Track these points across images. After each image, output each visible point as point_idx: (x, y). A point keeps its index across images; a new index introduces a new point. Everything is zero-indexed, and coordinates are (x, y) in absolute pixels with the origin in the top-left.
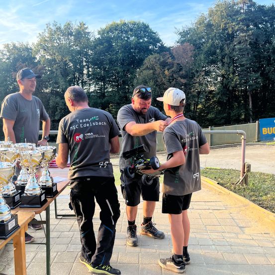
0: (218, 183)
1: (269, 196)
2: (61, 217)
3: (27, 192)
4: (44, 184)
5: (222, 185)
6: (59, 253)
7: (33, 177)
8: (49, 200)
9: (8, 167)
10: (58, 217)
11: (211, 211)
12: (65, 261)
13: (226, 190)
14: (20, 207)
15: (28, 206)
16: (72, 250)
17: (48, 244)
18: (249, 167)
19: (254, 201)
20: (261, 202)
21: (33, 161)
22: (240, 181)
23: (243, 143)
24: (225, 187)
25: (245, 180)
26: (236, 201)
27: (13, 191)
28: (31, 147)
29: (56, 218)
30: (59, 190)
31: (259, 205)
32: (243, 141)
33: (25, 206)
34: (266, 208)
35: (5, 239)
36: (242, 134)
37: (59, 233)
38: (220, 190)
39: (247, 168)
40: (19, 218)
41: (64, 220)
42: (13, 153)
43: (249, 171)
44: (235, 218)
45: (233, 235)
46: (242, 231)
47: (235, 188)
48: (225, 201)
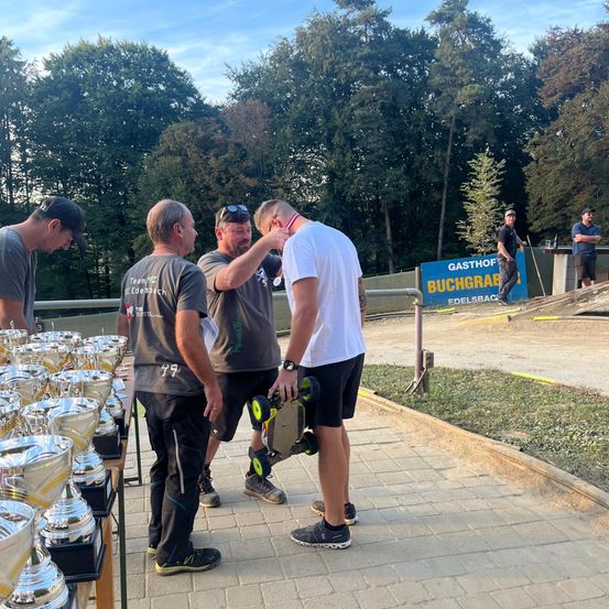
0: (375, 393)
5: (383, 395)
11: (376, 447)
13: (394, 404)
18: (430, 357)
19: (449, 420)
20: (461, 422)
22: (415, 385)
23: (416, 312)
24: (390, 399)
25: (424, 383)
26: (417, 423)
31: (460, 426)
32: (417, 308)
36: (415, 295)
38: (381, 406)
39: (426, 360)
43: (430, 365)
44: (423, 454)
45: (429, 485)
46: (442, 475)
47: (409, 400)
48: (397, 423)
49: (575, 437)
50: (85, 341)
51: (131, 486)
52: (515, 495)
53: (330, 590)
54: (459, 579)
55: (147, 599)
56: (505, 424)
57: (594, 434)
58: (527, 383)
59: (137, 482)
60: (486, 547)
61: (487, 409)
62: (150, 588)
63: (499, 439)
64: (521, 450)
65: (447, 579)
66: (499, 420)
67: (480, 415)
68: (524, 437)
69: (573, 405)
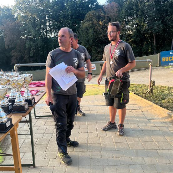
0: (135, 93)
1: (166, 100)
2: (38, 117)
3: (16, 104)
4: (26, 98)
5: (137, 94)
6: (38, 139)
7: (19, 94)
9: (3, 88)
10: (36, 117)
11: (130, 110)
12: (43, 144)
14: (13, 113)
15: (18, 112)
16: (46, 137)
17: (31, 134)
18: (154, 82)
19: (157, 104)
20: (161, 104)
21: (18, 84)
22: (149, 91)
23: (150, 68)
24: (139, 96)
25: (152, 91)
26: (146, 104)
27: (8, 103)
28: (16, 75)
29: (35, 118)
30: (36, 102)
31: (160, 106)
32: (150, 66)
33: (16, 112)
34: (164, 108)
36: (150, 62)
37: (38, 127)
38: (136, 98)
40: (13, 120)
41: (40, 119)
42: (5, 80)
43: (154, 85)
44: (145, 114)
45: (144, 124)
46: (150, 122)
47: (145, 96)
48: (139, 104)
54: (145, 158)
60: (158, 148)
62: (48, 149)
65: (140, 158)
67: (169, 102)
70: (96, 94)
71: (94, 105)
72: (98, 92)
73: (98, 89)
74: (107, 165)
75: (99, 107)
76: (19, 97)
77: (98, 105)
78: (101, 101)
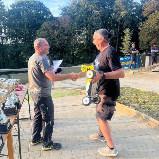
1: (122, 98)
8: (19, 110)
17: (19, 135)
20: (119, 101)
21: (10, 88)
28: (3, 80)
30: (21, 104)
34: (122, 104)
35: (7, 133)
49: (150, 105)
50: (7, 81)
51: (28, 120)
52: (133, 122)
53: (81, 149)
55: (29, 152)
56: (131, 102)
57: (155, 104)
58: (138, 90)
59: (30, 119)
60: (124, 137)
61: (126, 98)
62: (30, 149)
63: (129, 106)
64: (135, 109)
66: (129, 101)
67: (125, 99)
68: (136, 105)
69: (150, 96)
70: (62, 96)
71: (63, 106)
72: (64, 94)
73: (62, 92)
74: (88, 156)
75: (68, 107)
76: (9, 100)
77: (67, 105)
78: (68, 102)
